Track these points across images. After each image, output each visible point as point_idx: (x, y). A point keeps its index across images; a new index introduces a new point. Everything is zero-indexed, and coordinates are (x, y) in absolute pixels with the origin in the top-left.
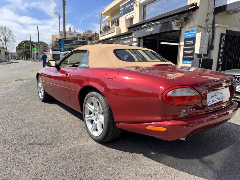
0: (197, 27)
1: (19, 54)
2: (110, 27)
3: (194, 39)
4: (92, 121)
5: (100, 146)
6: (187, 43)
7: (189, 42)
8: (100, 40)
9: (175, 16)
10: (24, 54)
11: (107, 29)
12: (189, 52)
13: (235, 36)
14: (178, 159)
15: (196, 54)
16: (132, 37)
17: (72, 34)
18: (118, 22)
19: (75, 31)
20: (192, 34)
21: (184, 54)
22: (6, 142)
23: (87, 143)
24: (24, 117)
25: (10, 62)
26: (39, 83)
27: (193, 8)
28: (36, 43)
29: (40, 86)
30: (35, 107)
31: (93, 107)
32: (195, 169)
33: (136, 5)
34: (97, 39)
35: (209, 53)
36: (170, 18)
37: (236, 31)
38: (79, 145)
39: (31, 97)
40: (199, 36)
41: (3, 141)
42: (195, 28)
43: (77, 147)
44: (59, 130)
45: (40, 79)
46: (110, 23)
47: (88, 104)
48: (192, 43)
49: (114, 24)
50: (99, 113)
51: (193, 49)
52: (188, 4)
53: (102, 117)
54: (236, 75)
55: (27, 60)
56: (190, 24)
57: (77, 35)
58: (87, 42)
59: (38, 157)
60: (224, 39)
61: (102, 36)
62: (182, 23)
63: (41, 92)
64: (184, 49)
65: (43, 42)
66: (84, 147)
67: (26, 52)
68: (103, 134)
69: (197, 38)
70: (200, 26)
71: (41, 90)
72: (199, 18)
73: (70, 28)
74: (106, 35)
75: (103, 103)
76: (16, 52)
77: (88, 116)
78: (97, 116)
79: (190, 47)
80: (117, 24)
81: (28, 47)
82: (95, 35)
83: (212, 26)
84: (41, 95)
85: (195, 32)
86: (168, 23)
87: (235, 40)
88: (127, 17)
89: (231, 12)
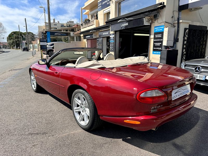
0: (164, 23)
1: (9, 44)
2: (90, 21)
3: (162, 33)
4: (79, 113)
5: (87, 134)
6: (156, 37)
7: (158, 36)
8: (81, 31)
9: (146, 14)
10: (15, 44)
11: (87, 22)
12: (158, 44)
13: (197, 30)
14: (150, 143)
15: (164, 46)
16: (109, 30)
17: (56, 25)
18: (97, 15)
19: (58, 22)
20: (161, 29)
21: (154, 46)
22: (9, 133)
23: (77, 131)
24: (21, 108)
25: (2, 51)
26: (32, 76)
27: (161, 6)
28: (24, 34)
29: (33, 79)
30: (30, 98)
31: (80, 101)
32: (163, 151)
33: (112, 1)
34: (79, 30)
35: (175, 45)
36: (141, 15)
37: (198, 25)
38: (70, 133)
39: (25, 88)
40: (166, 30)
41: (6, 132)
42: (163, 24)
43: (69, 135)
44: (52, 119)
45: (33, 73)
46: (90, 16)
47: (76, 99)
48: (161, 36)
49: (93, 18)
50: (86, 107)
51: (162, 42)
52: (157, 3)
53: (88, 110)
54: (197, 66)
55: (17, 48)
56: (159, 20)
57: (61, 25)
58: (70, 33)
59: (37, 146)
60: (188, 33)
61: (83, 28)
62: (152, 19)
63: (33, 84)
64: (154, 41)
65: (31, 33)
66: (74, 135)
67: (16, 42)
68: (89, 124)
69: (164, 32)
70: (167, 22)
71: (33, 82)
72: (166, 15)
73: (54, 20)
74: (87, 27)
75: (88, 99)
76: (7, 42)
77: (76, 108)
78: (84, 108)
79: (159, 40)
80: (96, 18)
81: (18, 38)
82: (77, 27)
83: (177, 22)
84: (34, 87)
85: (163, 27)
86: (140, 19)
87: (196, 33)
88: (104, 12)
89: (193, 9)
